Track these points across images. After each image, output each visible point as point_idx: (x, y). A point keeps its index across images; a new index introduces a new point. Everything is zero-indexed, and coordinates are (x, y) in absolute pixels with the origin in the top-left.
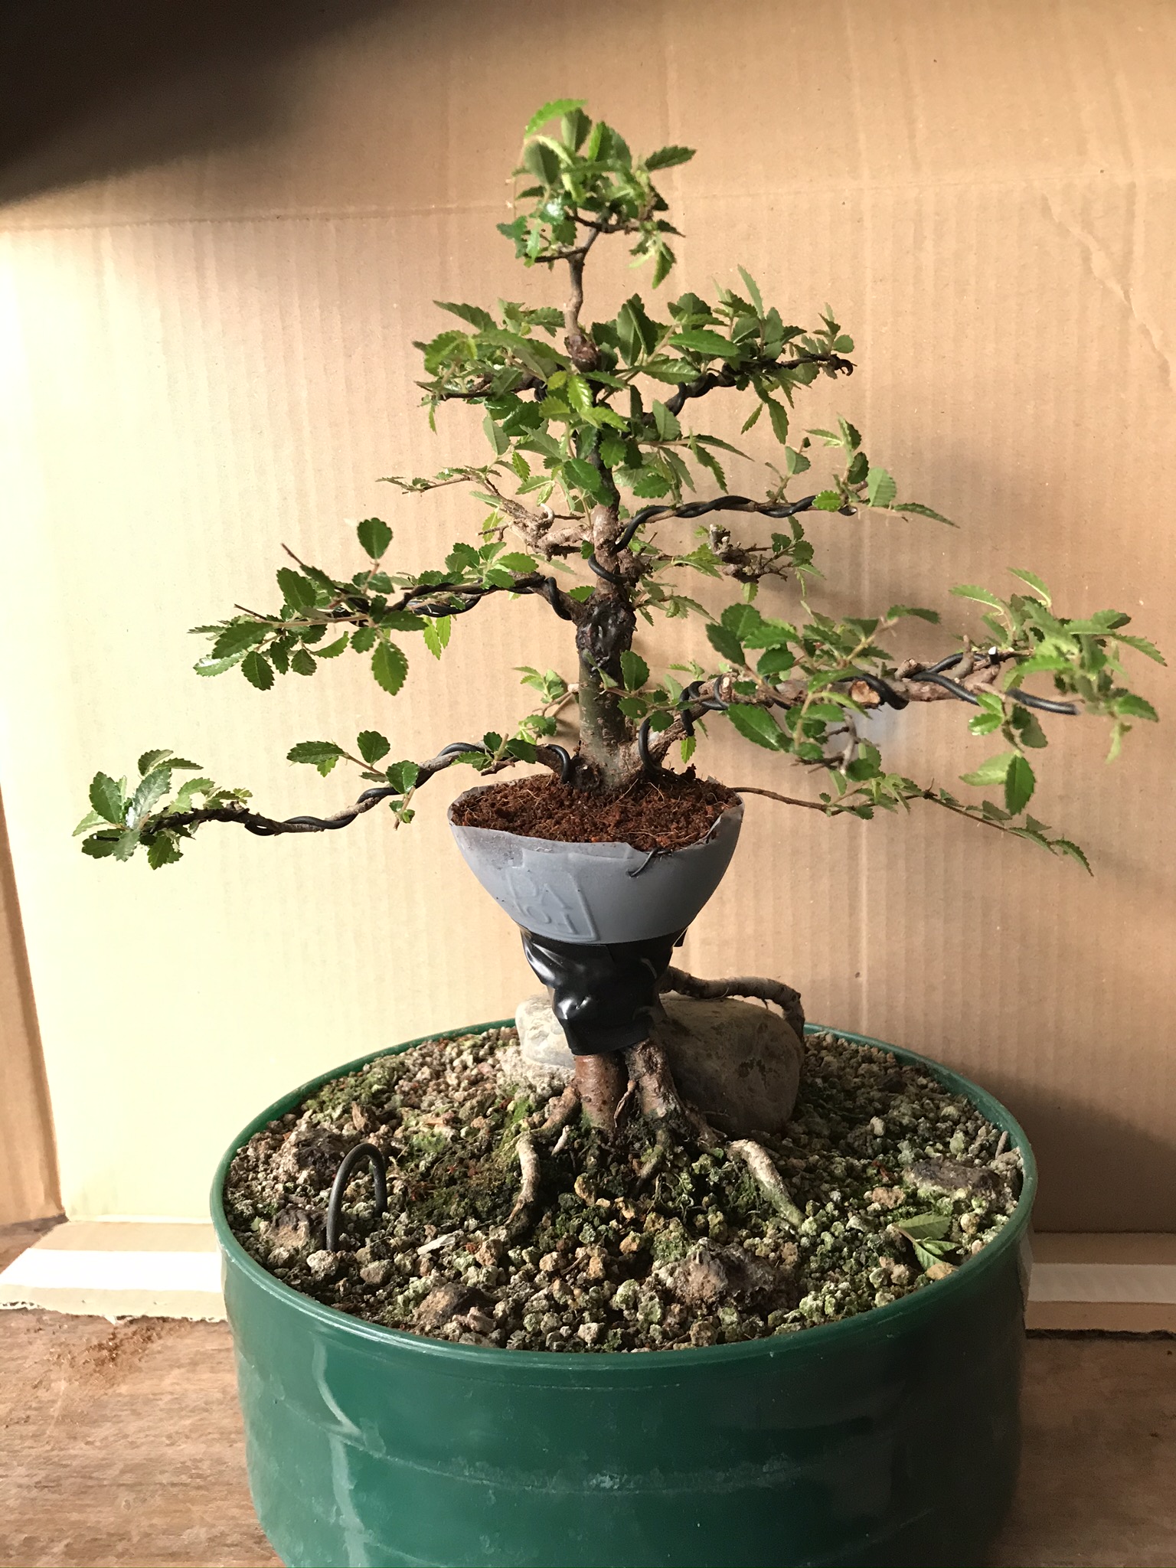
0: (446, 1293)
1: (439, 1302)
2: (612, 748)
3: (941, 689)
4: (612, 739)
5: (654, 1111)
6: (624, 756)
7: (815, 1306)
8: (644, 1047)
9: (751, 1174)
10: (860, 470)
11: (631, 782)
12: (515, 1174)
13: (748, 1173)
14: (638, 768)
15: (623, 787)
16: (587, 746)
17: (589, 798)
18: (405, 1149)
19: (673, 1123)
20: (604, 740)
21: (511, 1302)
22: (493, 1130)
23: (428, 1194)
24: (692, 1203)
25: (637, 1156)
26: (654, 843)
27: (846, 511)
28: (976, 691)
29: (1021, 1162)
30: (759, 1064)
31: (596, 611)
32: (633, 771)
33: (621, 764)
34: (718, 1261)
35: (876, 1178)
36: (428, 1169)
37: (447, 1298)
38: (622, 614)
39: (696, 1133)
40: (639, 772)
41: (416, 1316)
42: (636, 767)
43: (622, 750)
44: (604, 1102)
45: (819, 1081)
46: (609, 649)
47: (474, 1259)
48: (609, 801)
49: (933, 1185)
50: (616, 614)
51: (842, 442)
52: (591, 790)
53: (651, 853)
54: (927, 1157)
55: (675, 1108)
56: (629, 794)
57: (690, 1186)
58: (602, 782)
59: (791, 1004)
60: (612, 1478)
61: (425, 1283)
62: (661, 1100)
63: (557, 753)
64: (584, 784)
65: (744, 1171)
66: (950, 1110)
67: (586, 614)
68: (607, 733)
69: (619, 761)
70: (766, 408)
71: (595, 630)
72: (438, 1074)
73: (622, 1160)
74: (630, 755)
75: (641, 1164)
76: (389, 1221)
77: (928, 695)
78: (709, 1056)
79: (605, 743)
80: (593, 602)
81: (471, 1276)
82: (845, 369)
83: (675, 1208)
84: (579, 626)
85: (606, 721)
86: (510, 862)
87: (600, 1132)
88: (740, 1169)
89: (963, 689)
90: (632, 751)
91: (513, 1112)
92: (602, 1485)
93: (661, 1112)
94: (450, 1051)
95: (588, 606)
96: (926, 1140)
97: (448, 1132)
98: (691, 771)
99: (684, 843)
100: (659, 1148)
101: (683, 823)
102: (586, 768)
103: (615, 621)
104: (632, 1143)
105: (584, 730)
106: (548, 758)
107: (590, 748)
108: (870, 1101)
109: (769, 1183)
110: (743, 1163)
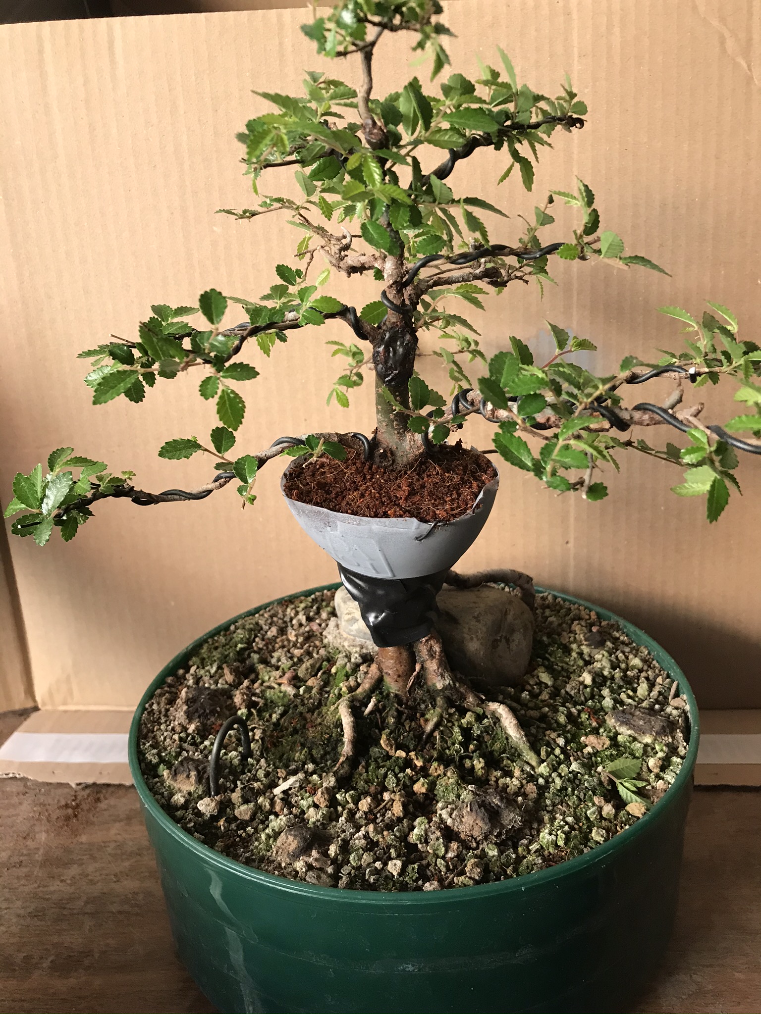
0: (295, 836)
1: (290, 844)
2: (401, 435)
3: (657, 417)
4: (400, 429)
5: (434, 685)
6: (410, 442)
7: (550, 840)
8: (427, 641)
9: (503, 729)
10: (593, 225)
11: (416, 461)
12: (339, 730)
13: (500, 727)
14: (421, 451)
15: (410, 465)
16: (382, 433)
17: (385, 473)
18: (261, 702)
19: (447, 692)
20: (395, 429)
21: (340, 842)
22: (321, 690)
23: (278, 742)
24: (462, 751)
25: (423, 715)
26: (435, 516)
27: (583, 258)
28: (685, 422)
29: (687, 708)
30: (505, 637)
31: (388, 335)
32: (417, 453)
33: (408, 448)
34: (483, 810)
35: (588, 722)
36: (278, 720)
37: (296, 842)
38: (408, 337)
39: (463, 698)
40: (421, 454)
41: (275, 852)
42: (419, 450)
43: (408, 436)
44: (399, 676)
45: (545, 638)
46: (398, 365)
47: (313, 801)
48: (400, 475)
49: (628, 730)
50: (403, 337)
51: (578, 204)
52: (385, 467)
53: (433, 525)
54: (622, 703)
55: (449, 683)
56: (415, 470)
57: (460, 738)
58: (394, 461)
59: (526, 586)
60: (413, 965)
61: (280, 824)
62: (440, 678)
63: (360, 440)
64: (381, 462)
65: (497, 726)
66: (636, 662)
67: (379, 337)
68: (397, 425)
69: (406, 445)
70: (517, 166)
71: (387, 350)
72: (282, 631)
73: (412, 718)
74: (414, 441)
75: (427, 721)
76: (252, 765)
77: (648, 422)
78: (472, 639)
79: (396, 432)
80: (384, 328)
81: (311, 815)
82: (578, 125)
83: (451, 755)
84: (375, 346)
86: (329, 529)
87: (396, 696)
88: (495, 723)
89: (675, 418)
90: (416, 438)
91: (336, 674)
92: (408, 969)
93: (439, 686)
94: (290, 612)
95: (381, 331)
96: (620, 687)
97: (290, 691)
98: (459, 443)
99: (456, 514)
100: (438, 710)
101: (455, 496)
102: (382, 451)
103: (402, 343)
104: (419, 704)
105: (379, 422)
106: (354, 444)
107: (384, 435)
108: (581, 654)
109: (515, 737)
110: (497, 720)
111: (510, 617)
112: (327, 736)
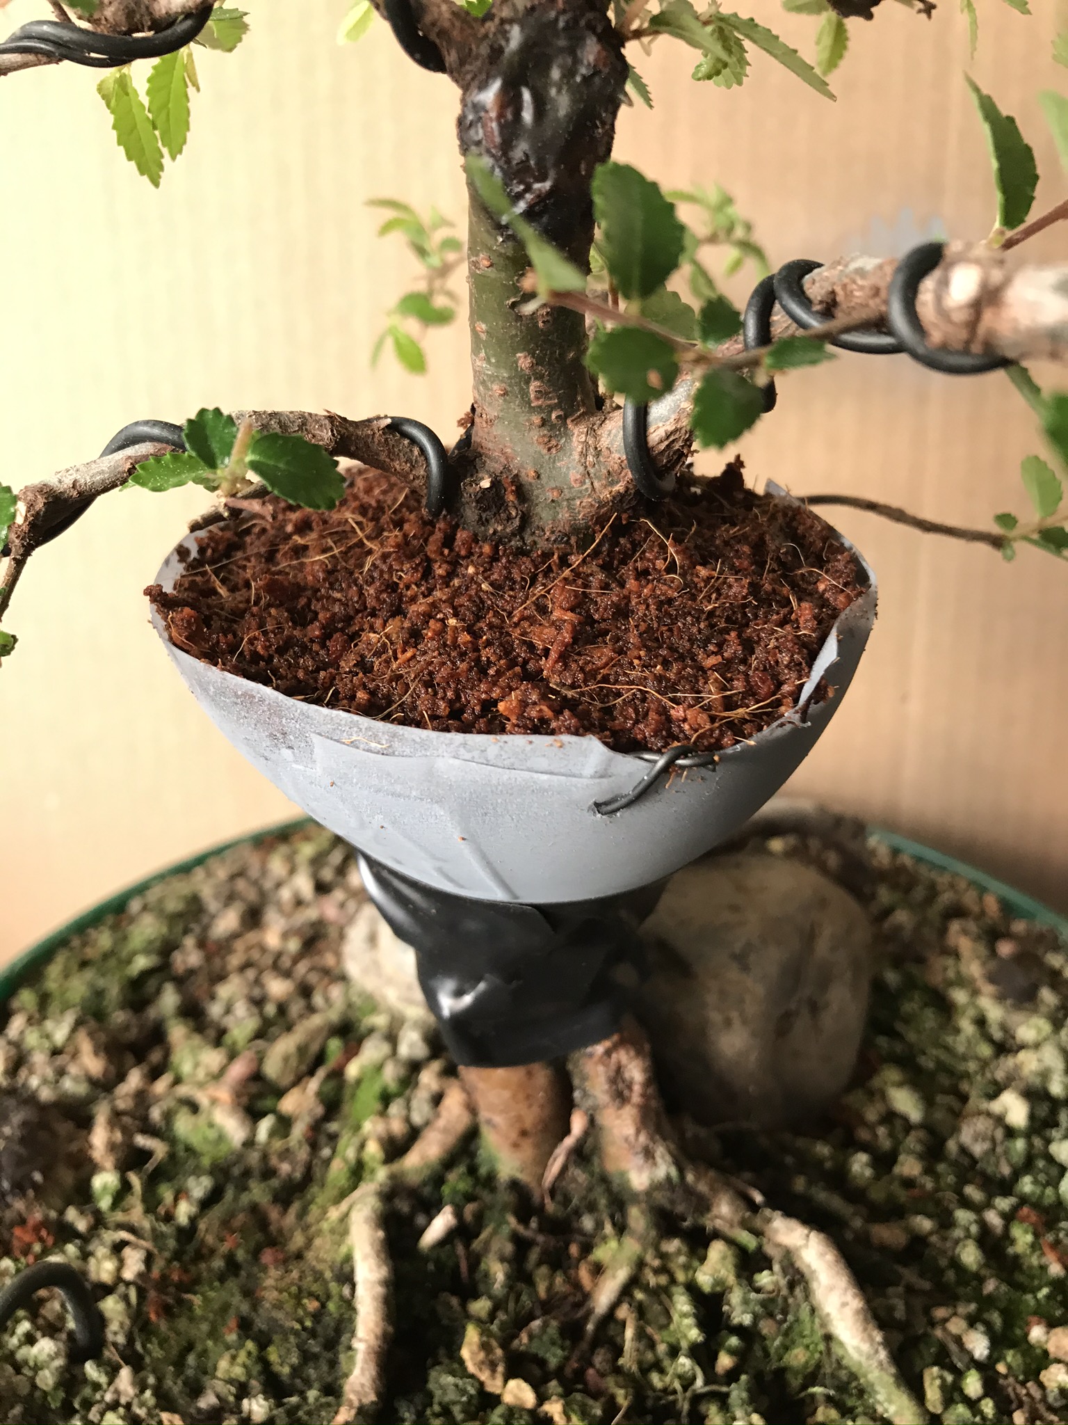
2: (554, 430)
4: (551, 408)
5: (624, 1176)
6: (584, 454)
9: (817, 1314)
11: (601, 520)
12: (345, 1291)
14: (619, 487)
15: (581, 536)
16: (490, 422)
17: (495, 558)
18: (159, 1148)
19: (661, 1198)
20: (532, 410)
22: (319, 1135)
23: (180, 1302)
24: (699, 1378)
25: (587, 1249)
26: (667, 729)
30: (810, 1001)
31: (516, 36)
32: (605, 495)
33: (574, 474)
38: (591, 51)
40: (620, 499)
42: (612, 483)
43: (578, 434)
44: (524, 1133)
46: (550, 159)
48: (544, 567)
50: (572, 52)
52: (498, 540)
53: (661, 762)
55: (668, 1174)
56: (596, 554)
57: (693, 1331)
58: (526, 519)
62: (640, 1160)
63: (414, 441)
64: (483, 522)
65: (800, 1298)
67: (484, 50)
68: (539, 393)
69: (570, 466)
71: (510, 100)
73: (558, 1261)
74: (598, 453)
75: (598, 1270)
79: (536, 419)
80: (506, 13)
83: (665, 1391)
84: (466, 88)
85: (539, 361)
88: (792, 1286)
90: (604, 442)
91: (359, 1082)
93: (639, 1178)
95: (491, 26)
97: (233, 1128)
98: (734, 471)
100: (632, 1247)
101: (733, 648)
102: (486, 484)
103: (569, 73)
104: (578, 1214)
105: (481, 381)
106: (391, 454)
107: (497, 430)
108: (981, 1022)
109: (858, 1349)
110: (798, 1279)
111: (822, 947)
112: (312, 1305)
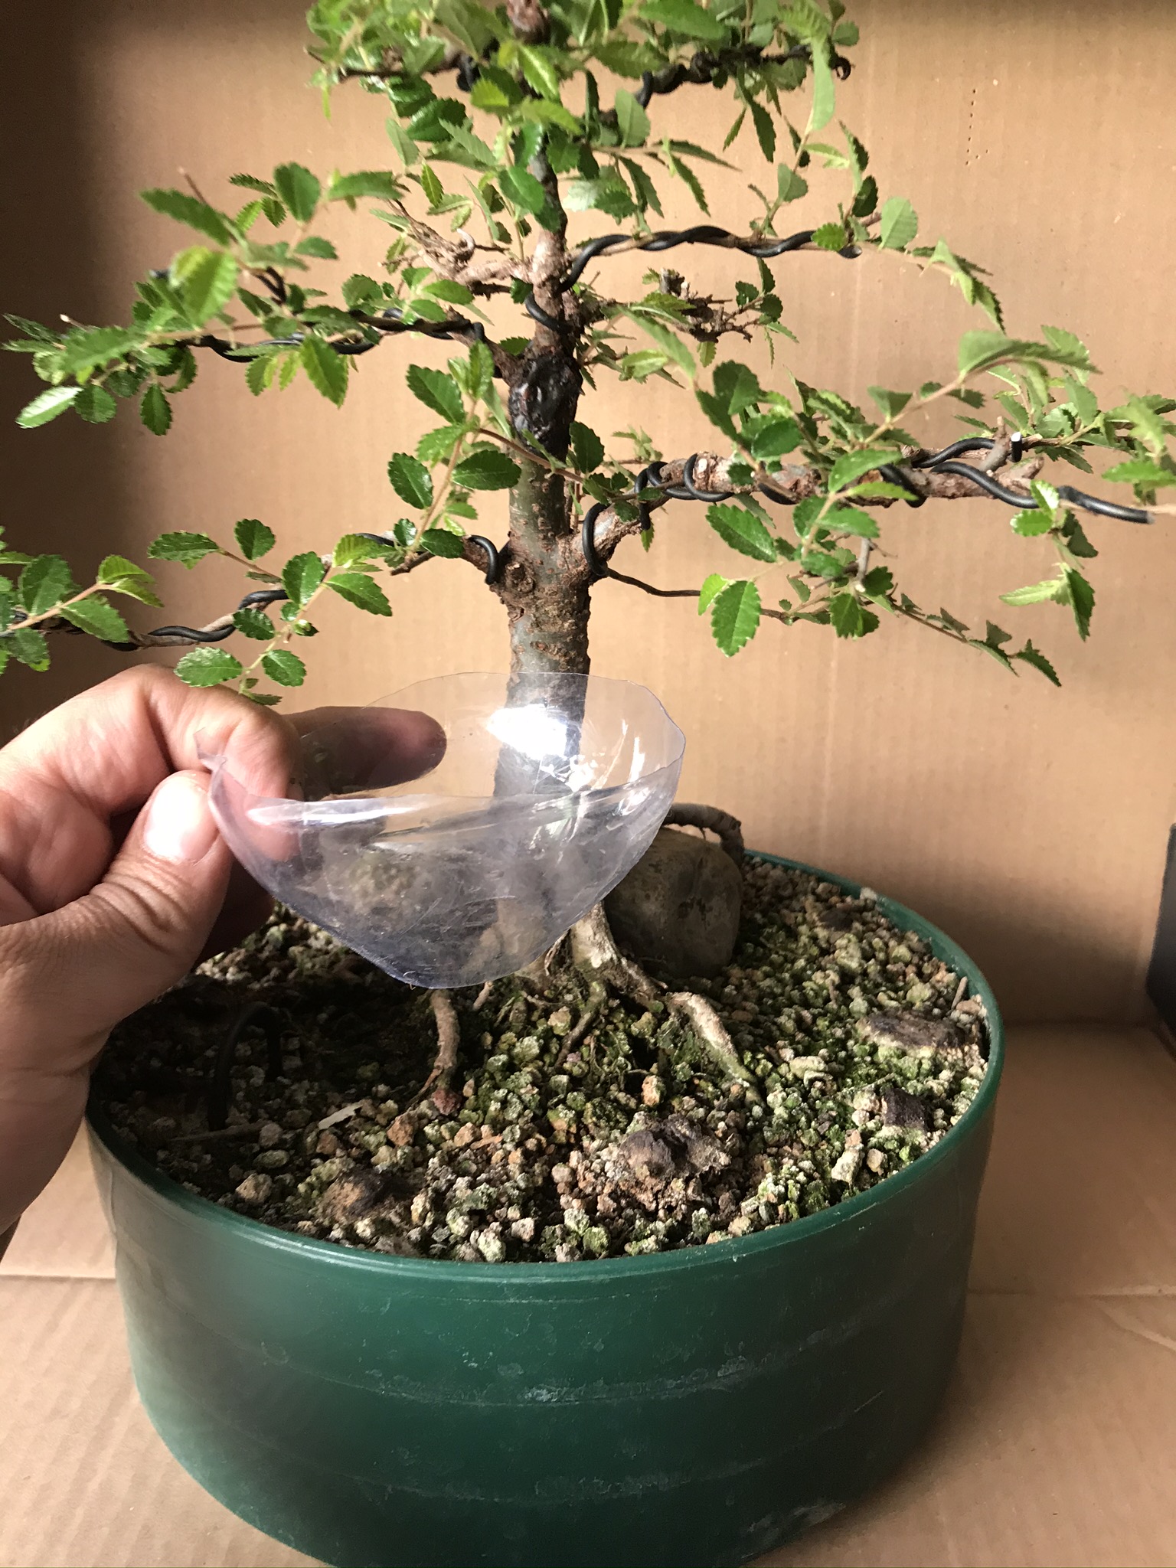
0: (356, 1184)
1: (347, 1196)
2: (550, 542)
3: (969, 483)
4: (549, 531)
5: (587, 962)
6: (564, 553)
7: (777, 1191)
9: (696, 1033)
10: (867, 202)
12: (430, 1032)
13: (691, 1030)
14: (581, 568)
16: (518, 538)
19: (608, 974)
20: (539, 531)
24: (629, 1067)
27: (849, 253)
28: (1013, 488)
29: (983, 1012)
30: (699, 903)
31: (534, 368)
32: (574, 571)
33: (559, 562)
34: (662, 1143)
35: (828, 1032)
37: (357, 1191)
38: (567, 373)
39: (632, 984)
40: (581, 572)
41: (321, 1210)
42: (578, 566)
43: (561, 544)
45: (758, 916)
46: (549, 417)
47: (386, 1137)
49: (892, 1041)
50: (558, 372)
51: (849, 161)
54: (880, 1007)
55: (612, 959)
57: (627, 1047)
58: (536, 584)
59: (730, 832)
60: (549, 1391)
61: (330, 1169)
62: (597, 949)
63: (482, 546)
65: (686, 1029)
66: (902, 951)
67: (521, 371)
68: (543, 524)
69: (557, 558)
70: (750, 116)
71: (531, 392)
74: (571, 552)
76: (285, 1086)
77: (953, 491)
78: (648, 897)
79: (541, 536)
80: (530, 356)
81: (382, 1157)
83: (611, 1073)
84: (512, 386)
85: (542, 508)
87: (526, 979)
88: (683, 1024)
90: (574, 546)
93: (596, 963)
95: (523, 361)
96: (877, 986)
100: (592, 1002)
102: (517, 566)
103: (557, 382)
104: (561, 996)
105: (514, 518)
106: (472, 552)
107: (522, 542)
108: (814, 939)
109: (718, 1044)
110: (686, 1019)
111: (706, 872)
